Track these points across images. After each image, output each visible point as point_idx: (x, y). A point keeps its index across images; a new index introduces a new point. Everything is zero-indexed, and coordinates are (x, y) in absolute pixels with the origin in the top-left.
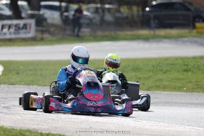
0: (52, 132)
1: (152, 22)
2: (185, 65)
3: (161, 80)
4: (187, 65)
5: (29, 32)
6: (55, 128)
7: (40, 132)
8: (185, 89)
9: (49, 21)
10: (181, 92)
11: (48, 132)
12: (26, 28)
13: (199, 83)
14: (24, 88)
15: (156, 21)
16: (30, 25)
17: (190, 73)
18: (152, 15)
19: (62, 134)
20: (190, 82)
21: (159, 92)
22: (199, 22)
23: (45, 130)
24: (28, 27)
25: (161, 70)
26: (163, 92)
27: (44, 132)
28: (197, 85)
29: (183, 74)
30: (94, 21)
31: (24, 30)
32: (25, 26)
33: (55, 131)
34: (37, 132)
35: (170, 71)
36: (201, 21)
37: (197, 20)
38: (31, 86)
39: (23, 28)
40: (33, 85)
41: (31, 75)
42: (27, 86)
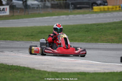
0: (14, 65)
1: (70, 6)
2: (86, 28)
3: (74, 36)
4: (87, 28)
5: (6, 12)
6: (16, 62)
7: (8, 64)
8: (86, 41)
9: (17, 6)
10: (84, 42)
11: (11, 65)
12: (4, 10)
13: (93, 38)
14: (3, 42)
15: (73, 6)
16: (6, 9)
17: (89, 33)
18: (70, 3)
19: (19, 65)
20: (89, 37)
21: (72, 43)
22: (95, 6)
23: (11, 64)
24: (5, 10)
25: (74, 31)
26: (75, 43)
27: (10, 65)
28: (92, 39)
29: (85, 33)
30: (40, 6)
31: (3, 11)
32: (4, 9)
33: (15, 64)
34: (6, 65)
35: (78, 32)
36: (96, 5)
37: (94, 5)
38: (7, 41)
39: (2, 10)
40: (7, 40)
41: (7, 35)
42: (5, 41)
